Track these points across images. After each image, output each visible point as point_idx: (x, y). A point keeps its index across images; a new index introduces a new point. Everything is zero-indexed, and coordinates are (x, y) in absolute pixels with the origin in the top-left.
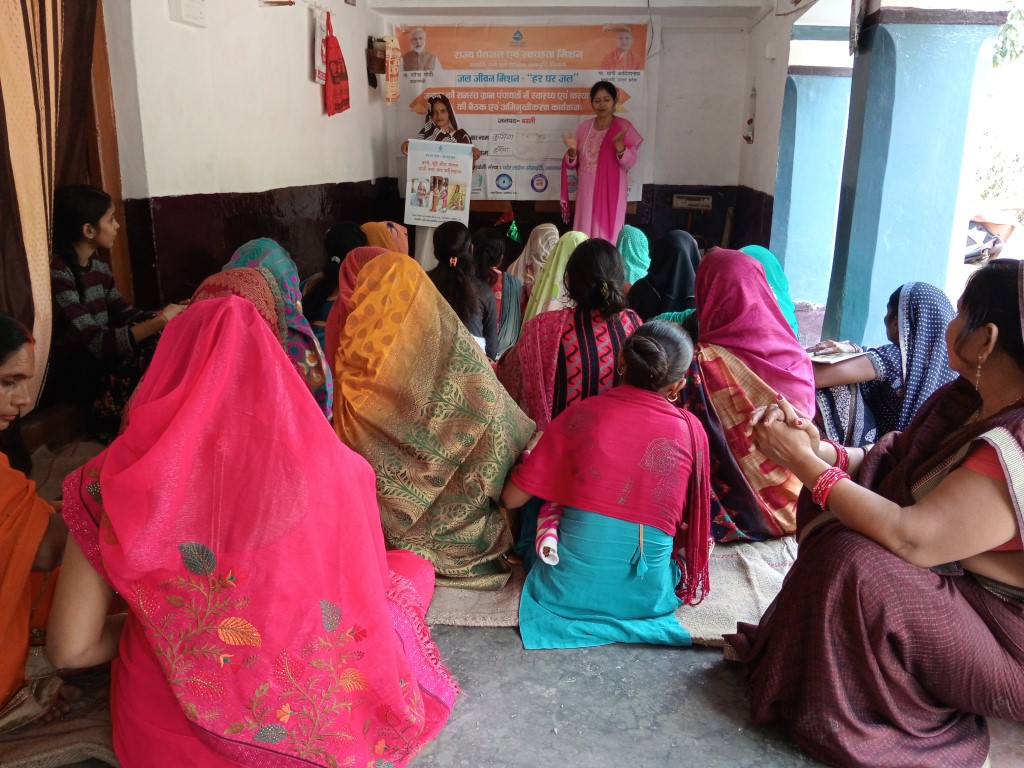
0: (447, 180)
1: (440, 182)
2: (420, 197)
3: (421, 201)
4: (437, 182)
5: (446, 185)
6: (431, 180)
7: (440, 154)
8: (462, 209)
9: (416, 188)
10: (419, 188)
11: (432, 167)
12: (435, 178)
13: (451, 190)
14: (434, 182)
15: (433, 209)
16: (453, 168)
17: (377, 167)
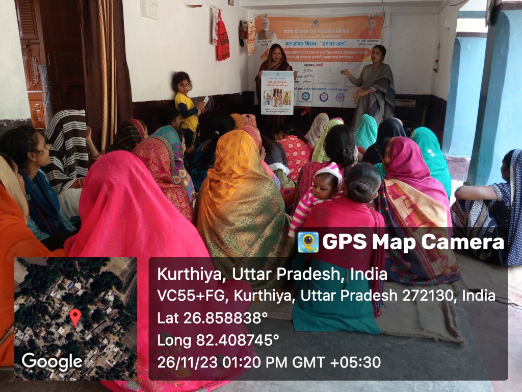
0: (281, 90)
1: (278, 91)
2: (268, 100)
3: (269, 102)
4: (276, 92)
5: (281, 93)
6: (273, 91)
7: (278, 77)
8: (290, 104)
9: (266, 96)
10: (268, 96)
11: (274, 84)
12: (275, 90)
13: (283, 95)
14: (275, 92)
15: (275, 106)
16: (284, 84)
17: (243, 86)
